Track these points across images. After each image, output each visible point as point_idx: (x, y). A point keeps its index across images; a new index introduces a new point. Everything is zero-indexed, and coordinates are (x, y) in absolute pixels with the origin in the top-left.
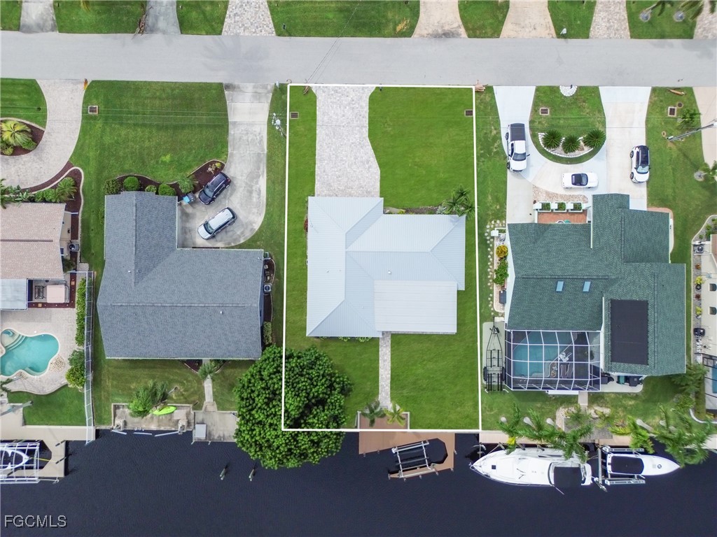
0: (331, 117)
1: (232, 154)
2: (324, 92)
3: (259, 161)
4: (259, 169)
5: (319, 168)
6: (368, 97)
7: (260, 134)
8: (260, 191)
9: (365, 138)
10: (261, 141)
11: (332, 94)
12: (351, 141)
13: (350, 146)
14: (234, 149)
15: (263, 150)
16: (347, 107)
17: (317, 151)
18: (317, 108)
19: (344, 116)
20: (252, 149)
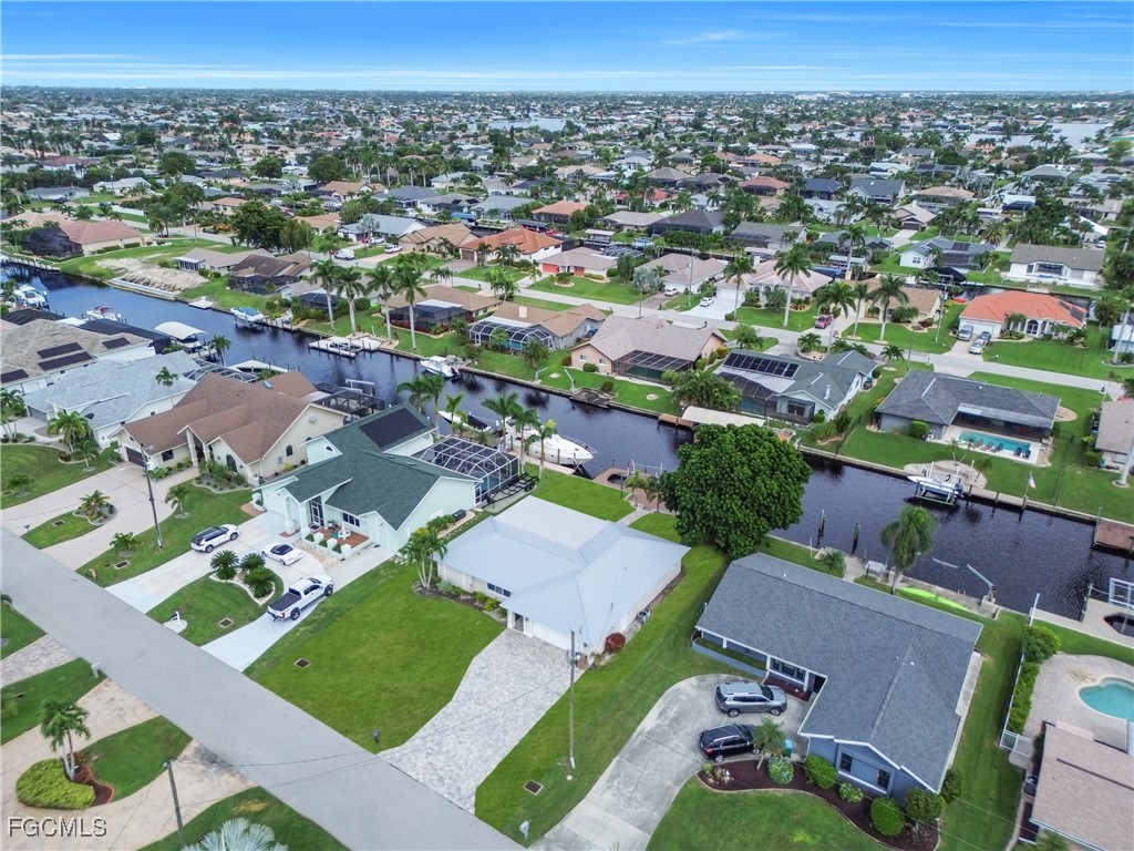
0: (479, 751)
1: (676, 783)
2: (459, 789)
3: (635, 754)
4: (643, 743)
5: (552, 700)
6: (403, 746)
7: (609, 787)
8: (660, 715)
9: (458, 702)
10: (613, 777)
11: (450, 778)
12: (479, 708)
13: (485, 703)
14: (668, 788)
15: (619, 762)
16: (445, 750)
17: (538, 720)
18: (489, 773)
19: (460, 743)
20: (637, 774)
